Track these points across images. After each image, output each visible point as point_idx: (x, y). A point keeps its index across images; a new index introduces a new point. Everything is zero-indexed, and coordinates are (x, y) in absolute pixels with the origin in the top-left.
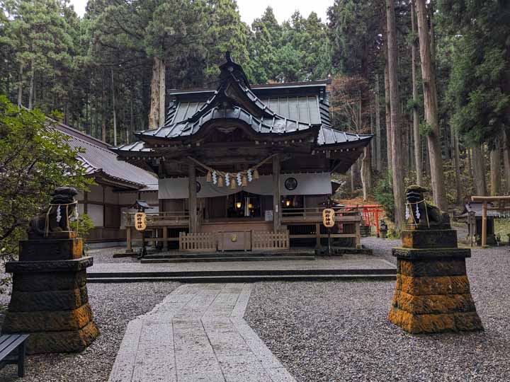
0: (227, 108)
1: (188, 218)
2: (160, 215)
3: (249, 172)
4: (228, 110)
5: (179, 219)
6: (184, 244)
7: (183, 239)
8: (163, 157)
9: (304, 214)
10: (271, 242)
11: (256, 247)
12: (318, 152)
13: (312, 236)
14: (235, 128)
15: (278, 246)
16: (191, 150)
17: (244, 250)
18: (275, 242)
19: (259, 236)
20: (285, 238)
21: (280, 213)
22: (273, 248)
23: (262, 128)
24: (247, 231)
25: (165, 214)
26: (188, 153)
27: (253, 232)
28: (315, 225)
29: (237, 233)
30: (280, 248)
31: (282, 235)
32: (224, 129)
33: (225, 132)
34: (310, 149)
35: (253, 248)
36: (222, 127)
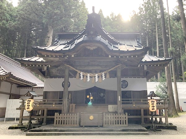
1: (62, 103)
2: (43, 101)
3: (103, 74)
4: (93, 36)
5: (55, 104)
6: (58, 121)
7: (57, 118)
8: (49, 65)
9: (134, 102)
10: (116, 120)
11: (106, 124)
12: (142, 66)
13: (139, 117)
14: (97, 47)
15: (121, 124)
16: (67, 60)
17: (98, 126)
18: (118, 121)
19: (108, 116)
20: (125, 118)
21: (121, 102)
22: (117, 125)
23: (114, 48)
24: (100, 113)
25: (46, 101)
26: (65, 62)
27: (104, 113)
28: (141, 110)
29: (93, 114)
30: (122, 125)
31: (123, 116)
32: (90, 47)
33: (90, 49)
34: (138, 64)
35: (104, 125)
36: (89, 46)
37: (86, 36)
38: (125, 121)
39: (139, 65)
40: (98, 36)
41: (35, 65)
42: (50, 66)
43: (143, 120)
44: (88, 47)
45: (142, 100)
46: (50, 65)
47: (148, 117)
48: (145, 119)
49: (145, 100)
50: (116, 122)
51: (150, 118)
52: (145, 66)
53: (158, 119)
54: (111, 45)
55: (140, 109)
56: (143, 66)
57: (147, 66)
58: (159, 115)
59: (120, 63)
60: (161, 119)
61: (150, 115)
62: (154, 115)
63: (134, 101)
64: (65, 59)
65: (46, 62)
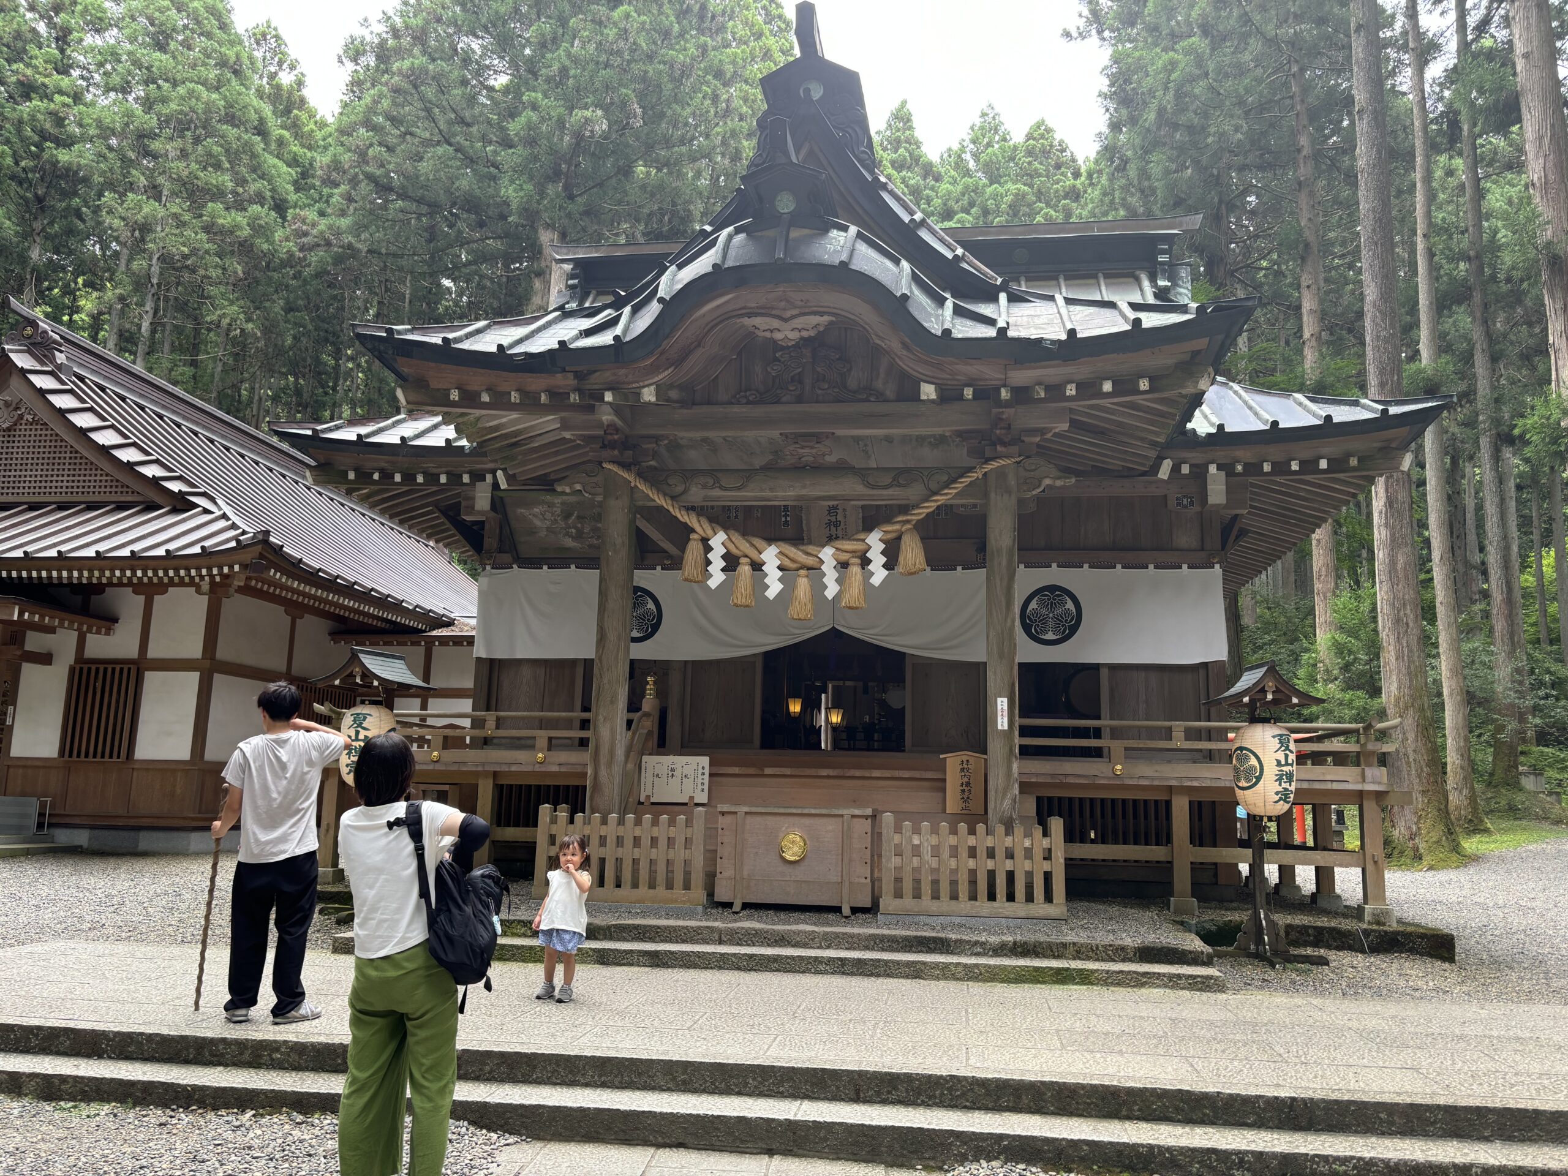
0: (795, 219)
1: (587, 742)
2: (477, 723)
3: (875, 542)
4: (795, 234)
5: (551, 745)
7: (552, 838)
8: (499, 474)
9: (1117, 746)
10: (973, 873)
11: (898, 895)
12: (1185, 469)
13: (1154, 853)
14: (826, 319)
15: (1011, 897)
16: (617, 430)
17: (837, 910)
18: (991, 874)
19: (916, 842)
20: (1048, 857)
21: (1017, 741)
22: (984, 906)
23: (958, 321)
24: (857, 812)
25: (491, 723)
26: (604, 446)
27: (888, 818)
28: (1168, 804)
29: (807, 821)
30: (1019, 908)
31: (1027, 843)
32: (776, 323)
33: (778, 336)
34: (1153, 454)
35: (887, 902)
36: (764, 311)
37: (741, 237)
38: (1048, 877)
39: (1166, 466)
40: (834, 233)
41: (409, 478)
42: (510, 478)
43: (1182, 878)
44: (757, 321)
45: (1179, 727)
46: (504, 470)
47: (1222, 854)
48: (1197, 868)
49: (1209, 731)
50: (973, 882)
51: (1244, 868)
52: (1213, 469)
53: (1305, 877)
54: (941, 302)
55: (1162, 797)
56: (1199, 474)
57: (1227, 468)
58: (1310, 842)
59: (1014, 449)
60: (1324, 876)
61: (1243, 844)
62: (1271, 846)
63: (1116, 733)
64: (600, 425)
65: (474, 452)
